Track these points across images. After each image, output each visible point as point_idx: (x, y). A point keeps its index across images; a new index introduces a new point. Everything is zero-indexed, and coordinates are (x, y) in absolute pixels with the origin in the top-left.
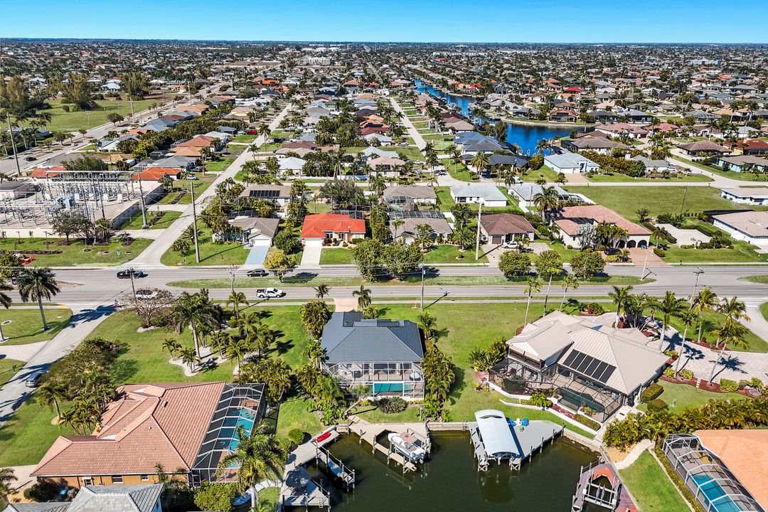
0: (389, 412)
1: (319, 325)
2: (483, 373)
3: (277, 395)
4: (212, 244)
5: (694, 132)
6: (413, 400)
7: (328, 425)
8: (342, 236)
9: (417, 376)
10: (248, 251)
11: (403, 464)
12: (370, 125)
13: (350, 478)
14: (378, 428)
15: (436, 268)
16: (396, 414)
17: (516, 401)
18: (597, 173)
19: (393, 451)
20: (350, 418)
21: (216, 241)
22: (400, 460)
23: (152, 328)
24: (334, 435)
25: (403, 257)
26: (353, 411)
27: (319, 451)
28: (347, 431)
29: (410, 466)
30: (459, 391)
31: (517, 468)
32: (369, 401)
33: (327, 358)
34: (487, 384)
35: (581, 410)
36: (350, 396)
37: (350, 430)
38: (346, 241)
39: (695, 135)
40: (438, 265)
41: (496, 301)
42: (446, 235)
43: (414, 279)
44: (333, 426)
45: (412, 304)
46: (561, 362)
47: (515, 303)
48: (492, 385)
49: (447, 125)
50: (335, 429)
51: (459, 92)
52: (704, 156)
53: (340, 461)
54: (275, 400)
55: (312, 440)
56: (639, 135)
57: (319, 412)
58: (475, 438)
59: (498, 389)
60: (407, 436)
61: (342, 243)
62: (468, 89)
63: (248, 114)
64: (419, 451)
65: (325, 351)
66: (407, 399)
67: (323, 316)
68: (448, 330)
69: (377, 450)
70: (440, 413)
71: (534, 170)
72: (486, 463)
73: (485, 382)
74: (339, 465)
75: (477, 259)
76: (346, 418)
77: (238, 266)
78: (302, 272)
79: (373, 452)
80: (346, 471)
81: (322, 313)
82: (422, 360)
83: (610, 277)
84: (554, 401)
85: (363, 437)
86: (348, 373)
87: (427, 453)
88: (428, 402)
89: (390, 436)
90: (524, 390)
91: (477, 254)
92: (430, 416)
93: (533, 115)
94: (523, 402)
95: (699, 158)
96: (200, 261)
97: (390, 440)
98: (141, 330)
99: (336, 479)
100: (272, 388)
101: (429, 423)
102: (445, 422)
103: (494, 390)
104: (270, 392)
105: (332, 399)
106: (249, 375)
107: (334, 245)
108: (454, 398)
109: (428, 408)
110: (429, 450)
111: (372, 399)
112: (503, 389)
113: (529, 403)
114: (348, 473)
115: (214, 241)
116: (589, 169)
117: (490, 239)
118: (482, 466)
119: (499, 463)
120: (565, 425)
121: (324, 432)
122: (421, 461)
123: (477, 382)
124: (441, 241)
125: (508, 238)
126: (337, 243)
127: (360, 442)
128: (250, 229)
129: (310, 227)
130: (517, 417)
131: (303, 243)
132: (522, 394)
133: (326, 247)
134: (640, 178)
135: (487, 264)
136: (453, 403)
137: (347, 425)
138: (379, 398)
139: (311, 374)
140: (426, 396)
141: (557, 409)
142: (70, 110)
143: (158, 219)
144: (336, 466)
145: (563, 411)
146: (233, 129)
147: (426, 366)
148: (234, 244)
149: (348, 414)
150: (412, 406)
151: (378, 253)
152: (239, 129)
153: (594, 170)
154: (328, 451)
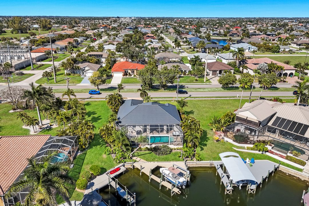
0: (160, 155)
1: (117, 106)
2: (219, 132)
3: (86, 144)
4: (65, 75)
5: (296, 39)
6: (176, 147)
7: (119, 163)
8: (133, 72)
9: (177, 133)
10: (83, 78)
11: (171, 188)
12: (148, 36)
13: (132, 199)
14: (153, 165)
15: (184, 85)
16: (165, 156)
17: (244, 148)
18: (256, 51)
19: (164, 180)
20: (134, 158)
21: (67, 73)
22: (169, 186)
23: (19, 110)
24: (123, 169)
25: (166, 75)
26: (136, 154)
27: (111, 180)
28: (132, 167)
29: (176, 190)
30: (205, 143)
31: (253, 192)
32: (147, 148)
33: (120, 122)
34: (223, 138)
35: (290, 153)
36: (134, 145)
37: (134, 166)
38: (135, 74)
39: (297, 40)
40: (185, 84)
41: (219, 98)
42: (187, 71)
43: (172, 89)
44: (122, 164)
45: (172, 100)
46: (270, 124)
47: (230, 99)
48: (226, 139)
49: (183, 37)
50: (124, 166)
51: (187, 29)
52: (305, 46)
53: (125, 187)
54: (84, 147)
55: (107, 172)
56: (272, 40)
57: (113, 155)
58: (220, 171)
59: (231, 141)
60: (173, 169)
61: (133, 75)
62: (191, 28)
63: (93, 33)
64: (182, 180)
65: (119, 119)
66: (171, 146)
67: (119, 101)
68: (193, 111)
69: (152, 179)
70: (194, 155)
71: (226, 51)
72: (231, 188)
73: (221, 137)
74: (124, 190)
75: (205, 81)
76: (131, 158)
77: (76, 84)
78: (111, 86)
79: (149, 180)
80: (129, 193)
81: (118, 99)
82: (180, 123)
83: (279, 88)
84: (269, 148)
85: (142, 171)
86: (134, 132)
87: (188, 181)
88: (186, 148)
89: (161, 170)
90: (248, 141)
91: (205, 80)
92: (188, 157)
93: (221, 34)
94: (248, 148)
95: (303, 47)
96: (56, 82)
97: (161, 172)
98: (12, 111)
99: (122, 200)
100: (82, 139)
101: (187, 162)
102: (198, 161)
103: (227, 141)
104: (80, 141)
105: (122, 146)
106: (66, 130)
107: (129, 76)
108: (203, 147)
109: (186, 152)
110: (189, 179)
111: (149, 147)
112: (234, 141)
113: (252, 149)
114: (131, 195)
115: (66, 74)
116: (252, 50)
117: (211, 73)
118: (228, 191)
119: (240, 188)
120: (280, 163)
121: (116, 167)
122: (184, 187)
123: (217, 137)
124: (185, 74)
125: (220, 72)
126: (130, 75)
127: (141, 174)
128: (84, 68)
129: (116, 67)
130: (247, 157)
131: (112, 75)
132: (247, 144)
133: (125, 77)
134: (278, 53)
135: (211, 83)
136: (202, 149)
137: (132, 163)
138: (153, 146)
139: (109, 130)
140: (184, 145)
141: (272, 153)
142: (14, 33)
143: (40, 67)
144: (122, 191)
145: (276, 154)
146: (85, 38)
147: (184, 126)
148: (76, 75)
149: (133, 156)
150: (175, 151)
151: (152, 73)
152: (88, 38)
153: (255, 50)
154: (117, 180)
